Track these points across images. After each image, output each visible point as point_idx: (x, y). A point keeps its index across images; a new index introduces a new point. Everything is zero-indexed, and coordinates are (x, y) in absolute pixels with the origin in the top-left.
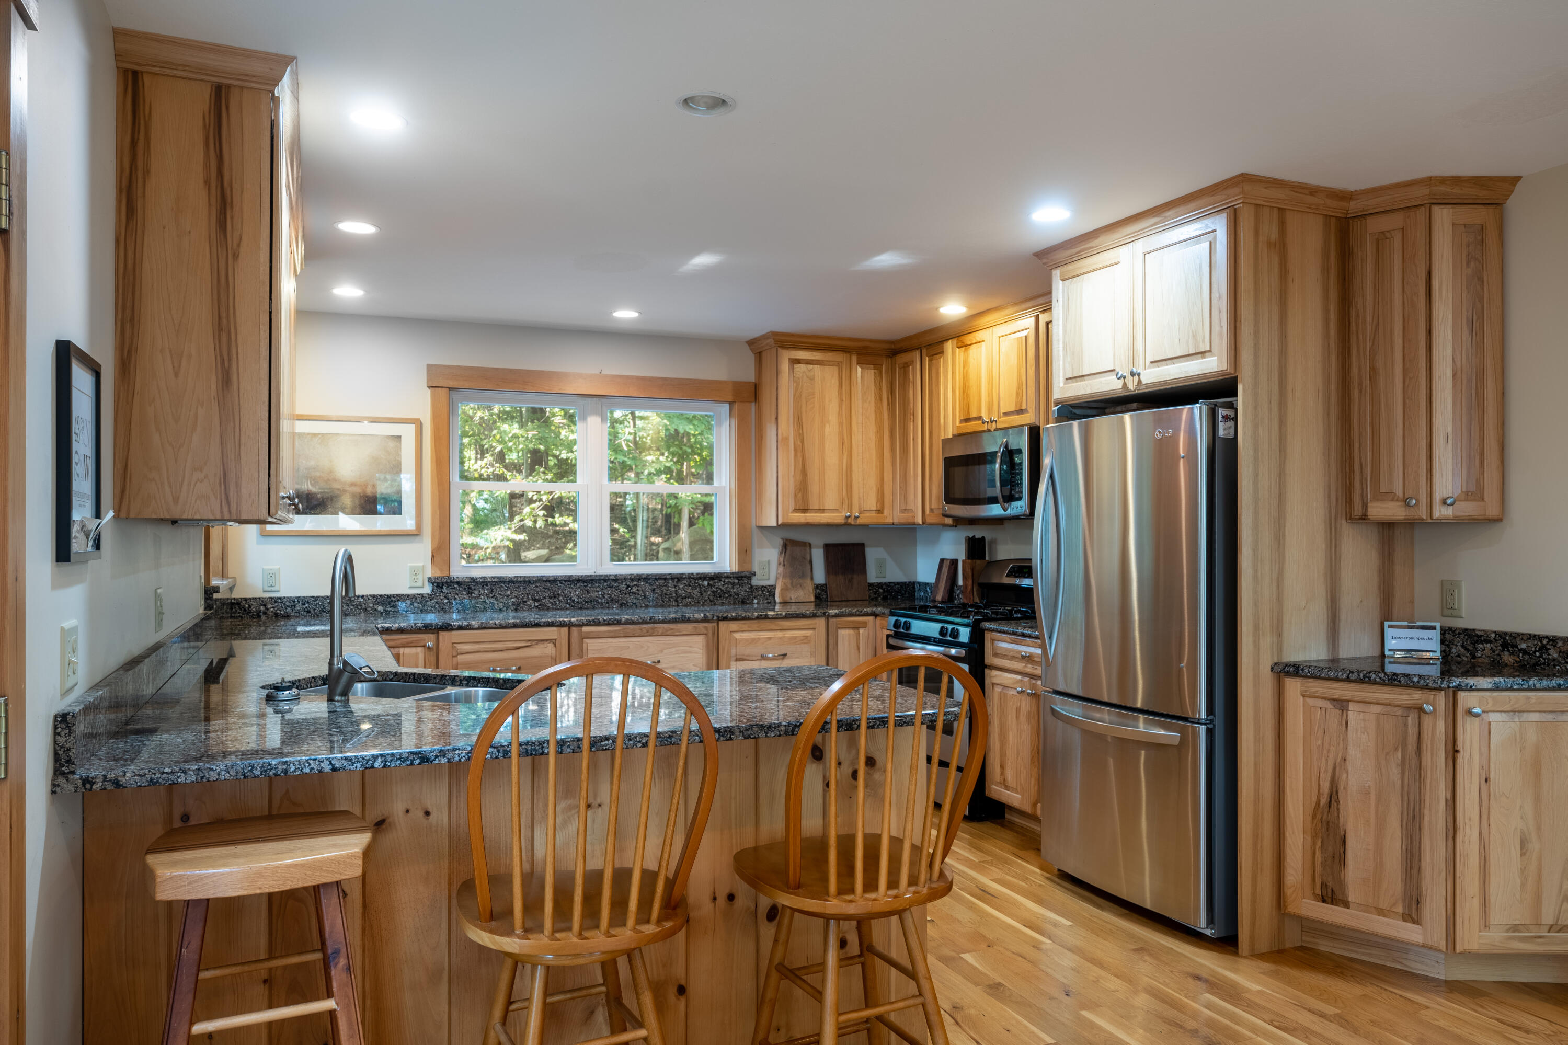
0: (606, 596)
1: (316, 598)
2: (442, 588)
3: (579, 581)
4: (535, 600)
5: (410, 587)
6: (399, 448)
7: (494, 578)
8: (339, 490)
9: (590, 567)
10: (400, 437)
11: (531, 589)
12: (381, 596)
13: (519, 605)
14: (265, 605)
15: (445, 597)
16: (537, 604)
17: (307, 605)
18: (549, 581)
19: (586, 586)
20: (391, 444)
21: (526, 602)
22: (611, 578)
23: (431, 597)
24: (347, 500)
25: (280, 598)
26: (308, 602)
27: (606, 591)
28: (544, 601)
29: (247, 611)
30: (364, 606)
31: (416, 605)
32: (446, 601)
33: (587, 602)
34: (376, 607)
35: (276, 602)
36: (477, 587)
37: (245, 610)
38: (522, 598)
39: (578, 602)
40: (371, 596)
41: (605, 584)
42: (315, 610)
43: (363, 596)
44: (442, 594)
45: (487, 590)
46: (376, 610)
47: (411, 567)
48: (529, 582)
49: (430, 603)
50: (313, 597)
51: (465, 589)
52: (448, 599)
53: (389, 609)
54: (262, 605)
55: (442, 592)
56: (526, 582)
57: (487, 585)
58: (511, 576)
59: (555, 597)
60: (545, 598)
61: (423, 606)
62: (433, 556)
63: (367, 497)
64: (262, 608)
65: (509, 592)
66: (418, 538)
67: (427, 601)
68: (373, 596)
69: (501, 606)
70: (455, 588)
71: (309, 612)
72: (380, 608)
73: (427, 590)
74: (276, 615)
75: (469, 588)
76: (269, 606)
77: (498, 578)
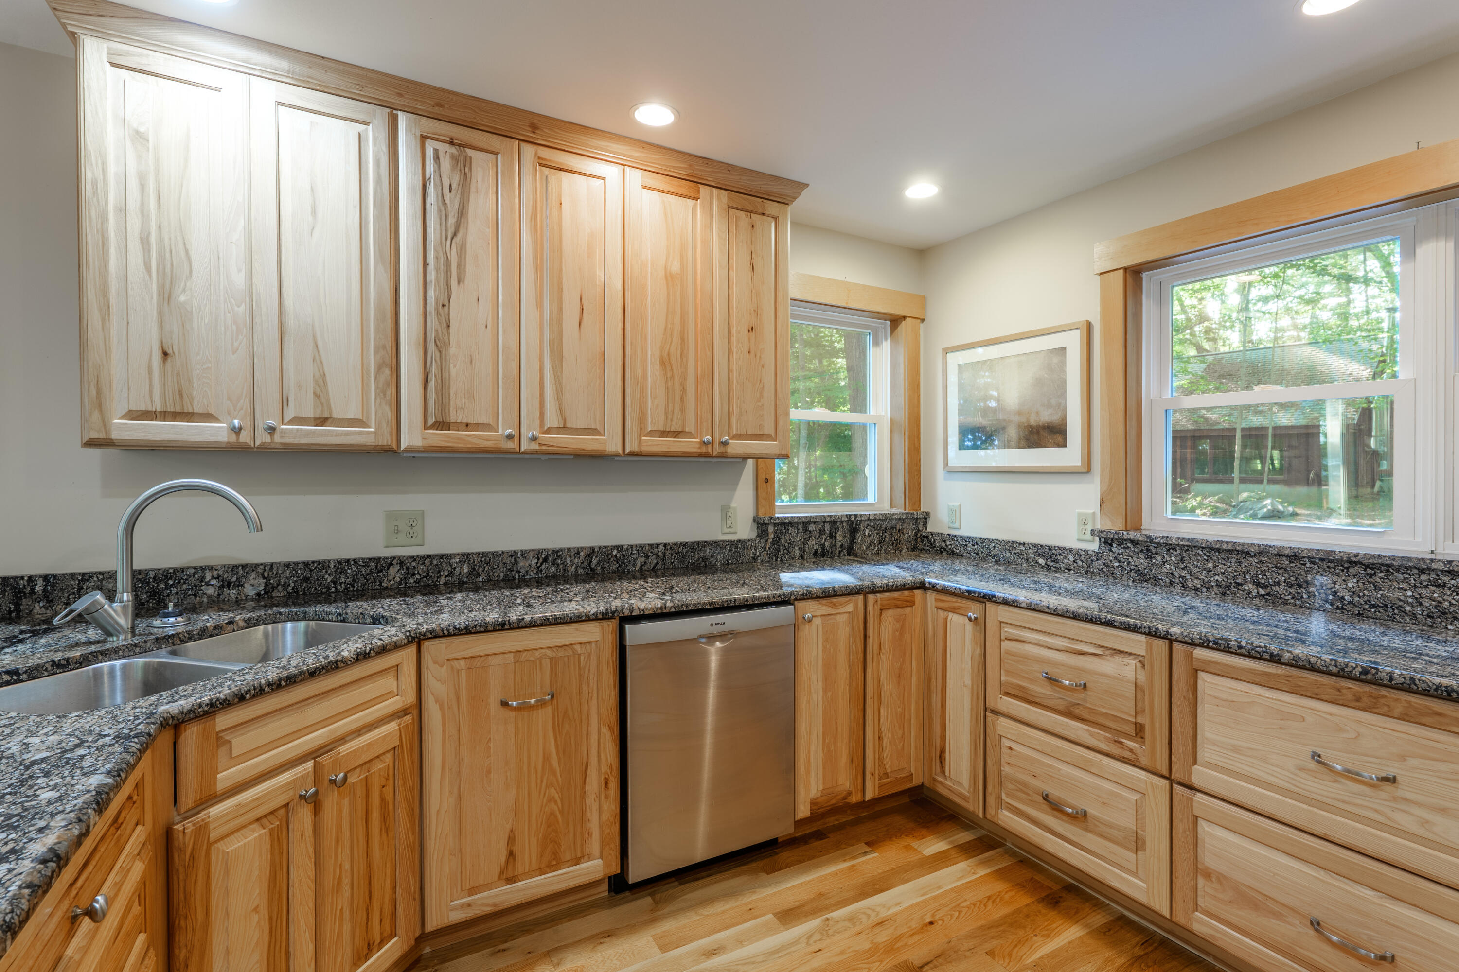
0: (1426, 603)
1: (983, 540)
2: (1111, 545)
3: (1352, 563)
4: (1258, 584)
5: (1078, 540)
6: (1063, 363)
7: (1183, 539)
8: (1004, 420)
9: (1419, 539)
10: (1065, 348)
11: (1251, 565)
12: (1041, 546)
13: (1228, 587)
14: (945, 542)
15: (1116, 558)
16: (1262, 592)
17: (976, 547)
18: (1287, 556)
19: (1371, 576)
20: (1055, 360)
21: (1242, 585)
22: (1434, 566)
23: (1098, 555)
24: (1012, 432)
25: (955, 536)
26: (977, 544)
27: (1424, 592)
28: (1276, 588)
29: (933, 545)
30: (1025, 556)
31: (1080, 563)
32: (1117, 564)
33: (1374, 606)
34: (1037, 558)
35: (953, 539)
36: (1159, 550)
37: (931, 544)
38: (1234, 578)
39: (1350, 603)
40: (1032, 544)
41: (1423, 577)
42: (982, 552)
43: (1024, 544)
44: (1111, 554)
45: (1176, 556)
46: (1037, 562)
47: (1079, 514)
48: (1248, 553)
49: (1096, 564)
50: (981, 538)
51: (1142, 551)
52: (1119, 562)
53: (1051, 564)
54: (943, 541)
55: (1111, 550)
56: (1241, 552)
57: (1174, 549)
58: (1210, 540)
59: (1300, 586)
60: (1278, 584)
61: (1089, 566)
62: (1102, 501)
63: (1031, 426)
64: (943, 544)
65: (1210, 565)
66: (1088, 476)
67: (1092, 561)
68: (1034, 546)
69: (1198, 584)
70: (1128, 548)
71: (978, 554)
72: (1041, 561)
73: (1094, 546)
74: (953, 553)
75: (1148, 550)
76: (948, 543)
77: (1188, 540)
